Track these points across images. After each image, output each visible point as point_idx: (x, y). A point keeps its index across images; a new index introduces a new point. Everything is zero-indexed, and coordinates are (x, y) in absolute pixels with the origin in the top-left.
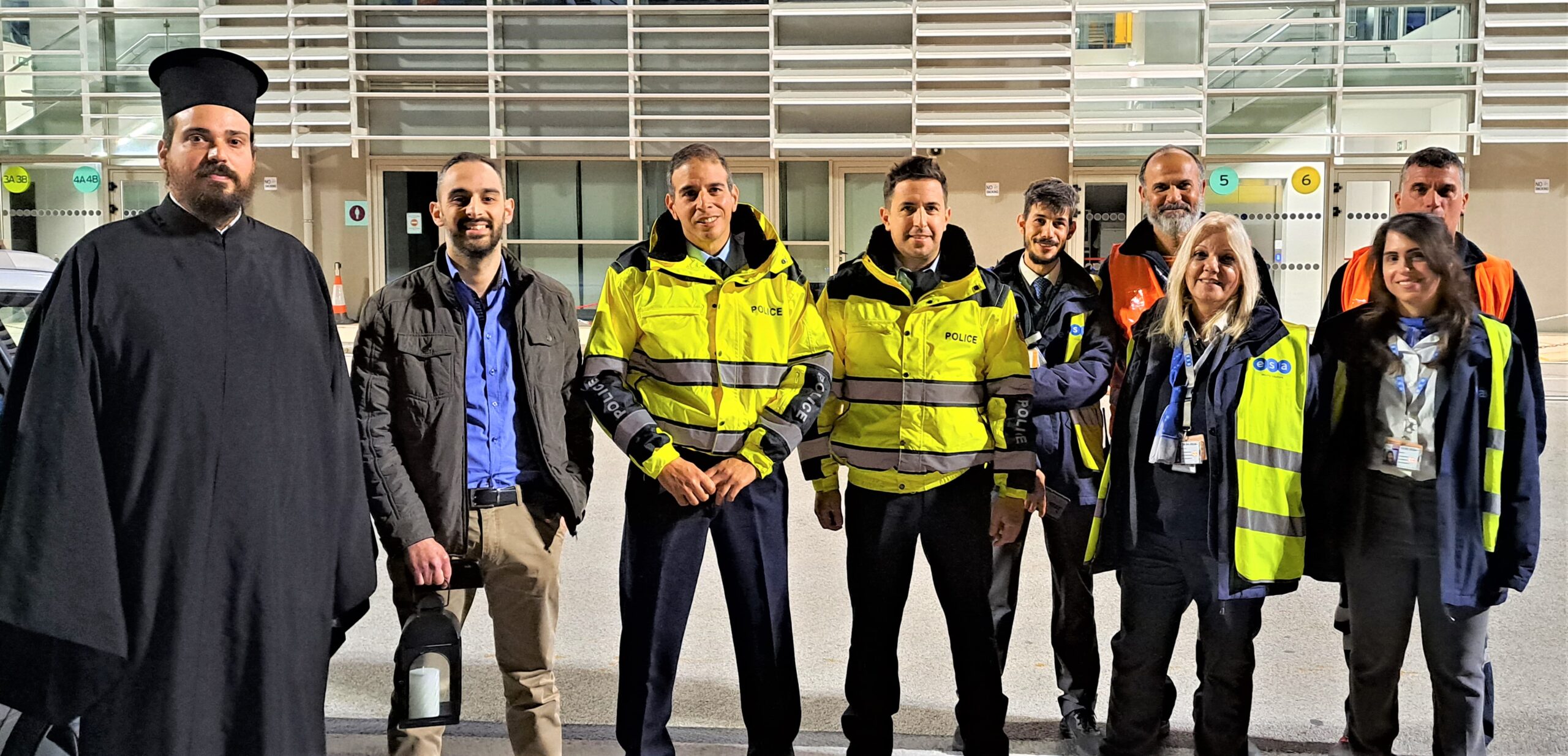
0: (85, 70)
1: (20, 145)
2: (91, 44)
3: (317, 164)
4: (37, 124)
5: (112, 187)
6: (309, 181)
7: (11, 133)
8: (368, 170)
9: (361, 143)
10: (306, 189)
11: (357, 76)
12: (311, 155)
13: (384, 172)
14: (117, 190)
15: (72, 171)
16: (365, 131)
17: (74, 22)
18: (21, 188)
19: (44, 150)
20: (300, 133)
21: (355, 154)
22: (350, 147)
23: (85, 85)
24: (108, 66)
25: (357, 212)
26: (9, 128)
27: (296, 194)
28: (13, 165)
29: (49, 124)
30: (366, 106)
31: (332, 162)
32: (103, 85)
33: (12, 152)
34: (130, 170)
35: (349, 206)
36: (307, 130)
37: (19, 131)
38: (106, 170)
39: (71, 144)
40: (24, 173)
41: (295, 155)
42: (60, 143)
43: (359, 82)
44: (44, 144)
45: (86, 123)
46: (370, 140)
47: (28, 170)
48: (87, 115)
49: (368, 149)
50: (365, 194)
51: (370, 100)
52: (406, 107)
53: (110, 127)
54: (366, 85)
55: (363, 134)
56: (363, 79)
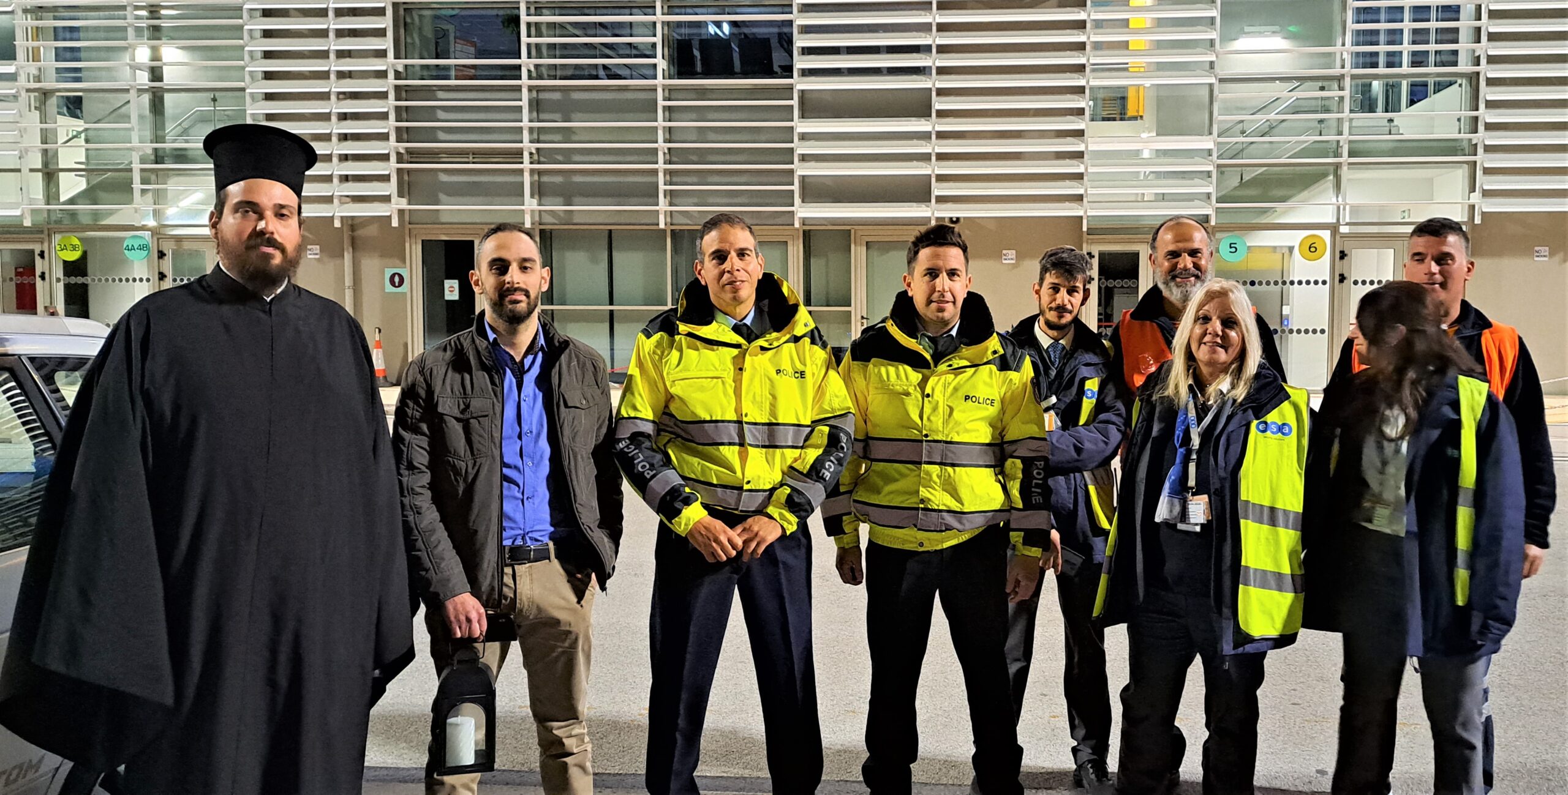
0: (135, 143)
1: (73, 214)
2: (141, 117)
3: (360, 232)
4: (89, 195)
5: (161, 255)
6: (351, 249)
7: (64, 203)
8: (407, 239)
9: (401, 212)
10: (347, 256)
11: (396, 148)
12: (352, 224)
13: (423, 241)
14: (166, 258)
15: (123, 239)
16: (404, 201)
17: (125, 97)
18: (73, 256)
19: (96, 220)
20: (342, 203)
21: (395, 223)
22: (390, 217)
23: (135, 158)
24: (159, 139)
25: (397, 279)
26: (63, 198)
27: (338, 262)
28: (67, 234)
29: (102, 195)
30: (406, 178)
31: (372, 231)
32: (153, 157)
33: (66, 222)
34: (179, 239)
35: (389, 273)
36: (348, 199)
37: (72, 201)
38: (155, 239)
39: (122, 214)
40: (76, 242)
41: (337, 224)
42: (111, 213)
43: (398, 154)
44: (96, 215)
45: (137, 194)
46: (410, 210)
47: (79, 239)
48: (137, 186)
49: (407, 218)
50: (404, 262)
51: (409, 171)
52: (444, 178)
53: (159, 197)
54: (406, 157)
55: (403, 204)
56: (402, 151)
